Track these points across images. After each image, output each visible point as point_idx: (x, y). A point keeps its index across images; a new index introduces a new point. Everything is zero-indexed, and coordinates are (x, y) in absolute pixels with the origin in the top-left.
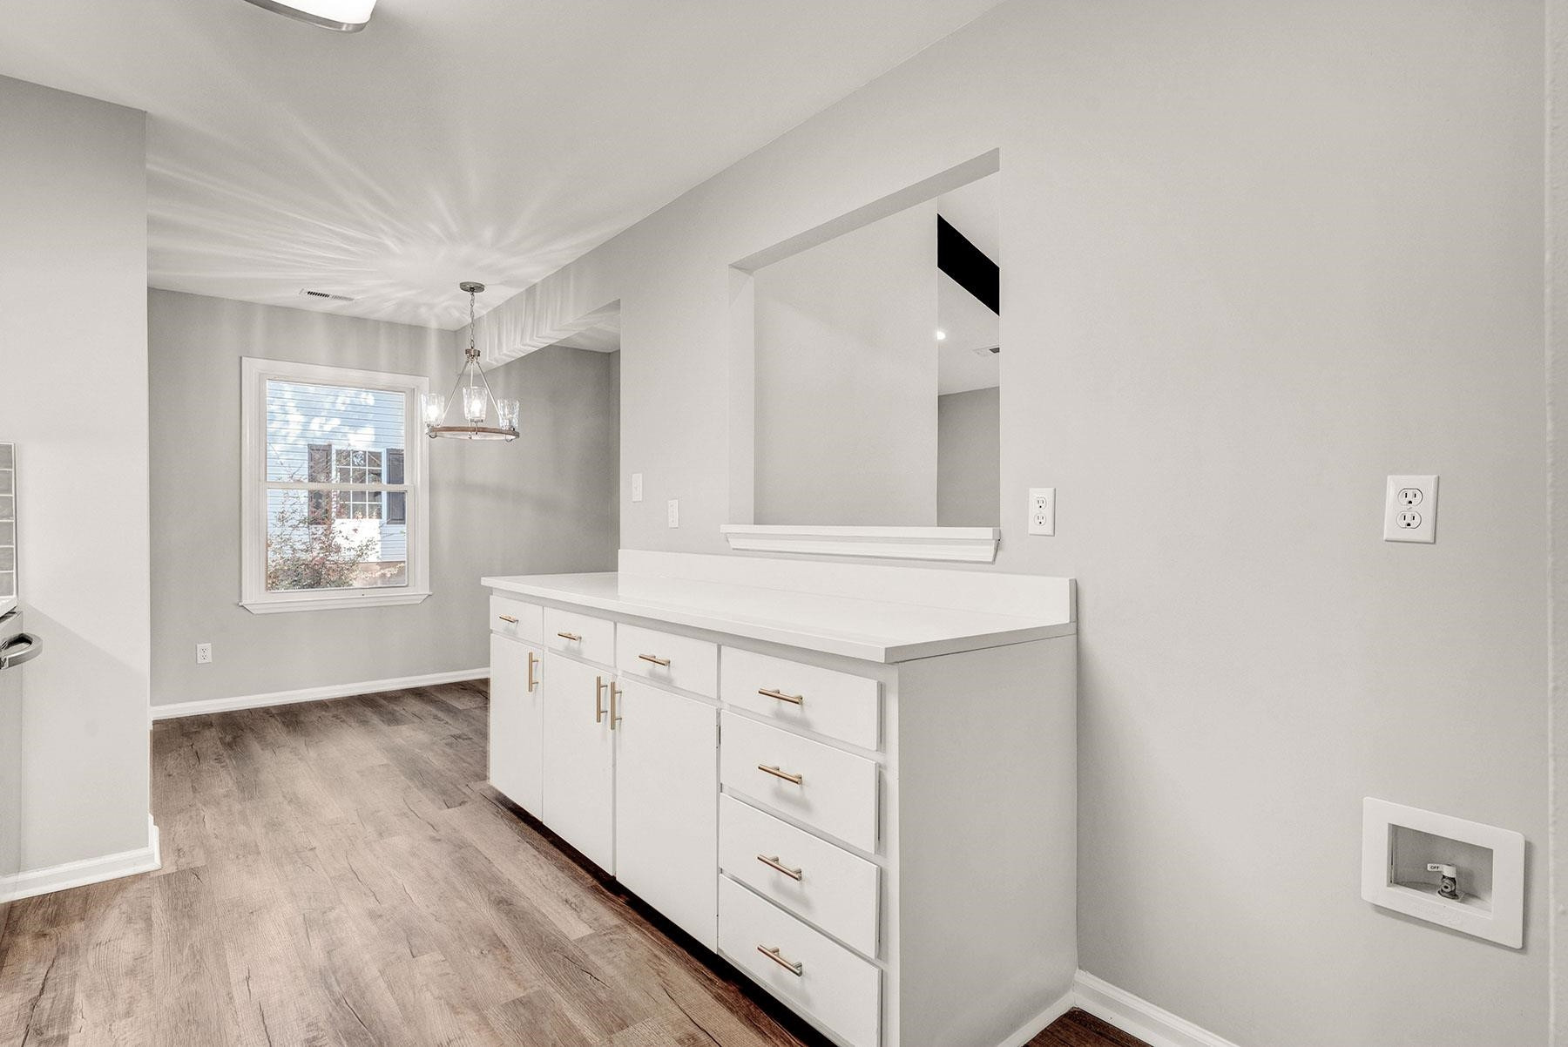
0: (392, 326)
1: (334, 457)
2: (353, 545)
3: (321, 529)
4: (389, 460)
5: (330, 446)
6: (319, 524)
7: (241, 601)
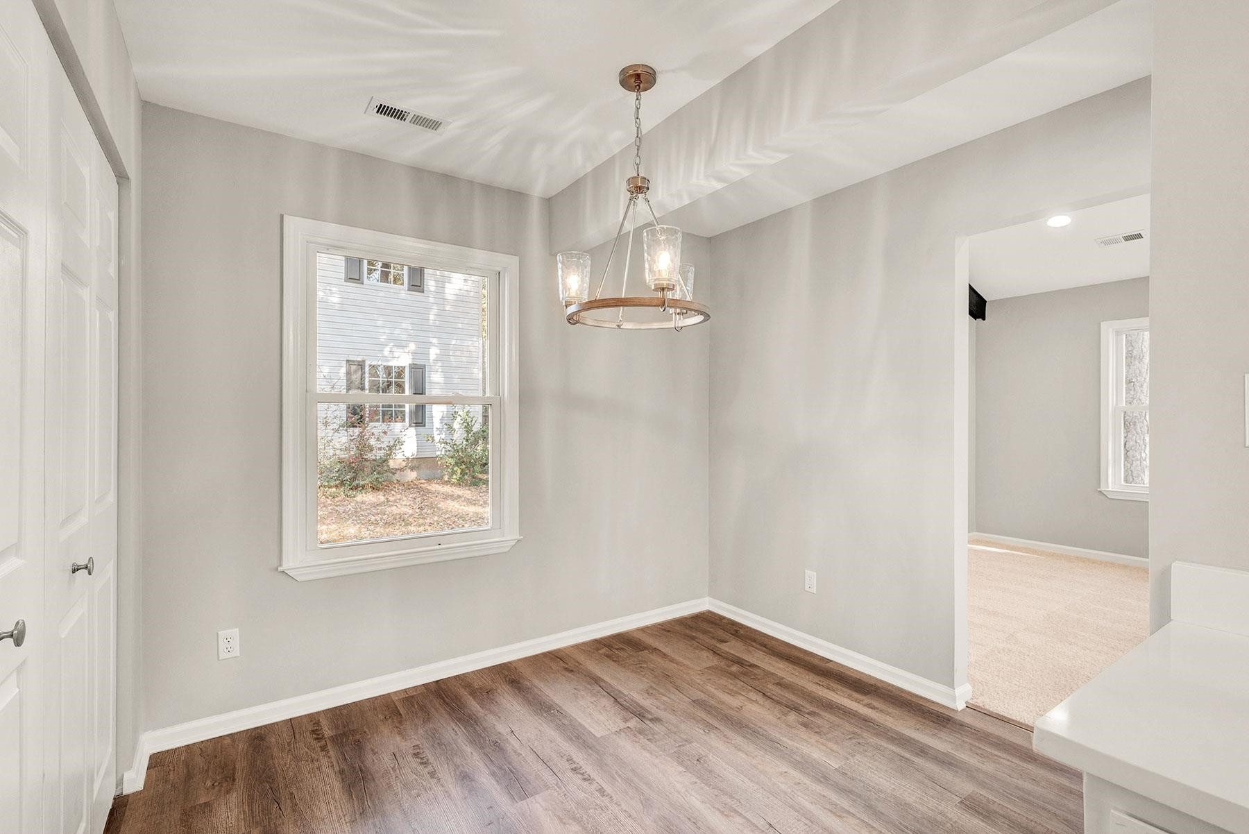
0: (489, 189)
1: (367, 369)
2: (383, 446)
3: (357, 431)
4: (410, 372)
5: (364, 361)
6: (356, 427)
7: (281, 565)
